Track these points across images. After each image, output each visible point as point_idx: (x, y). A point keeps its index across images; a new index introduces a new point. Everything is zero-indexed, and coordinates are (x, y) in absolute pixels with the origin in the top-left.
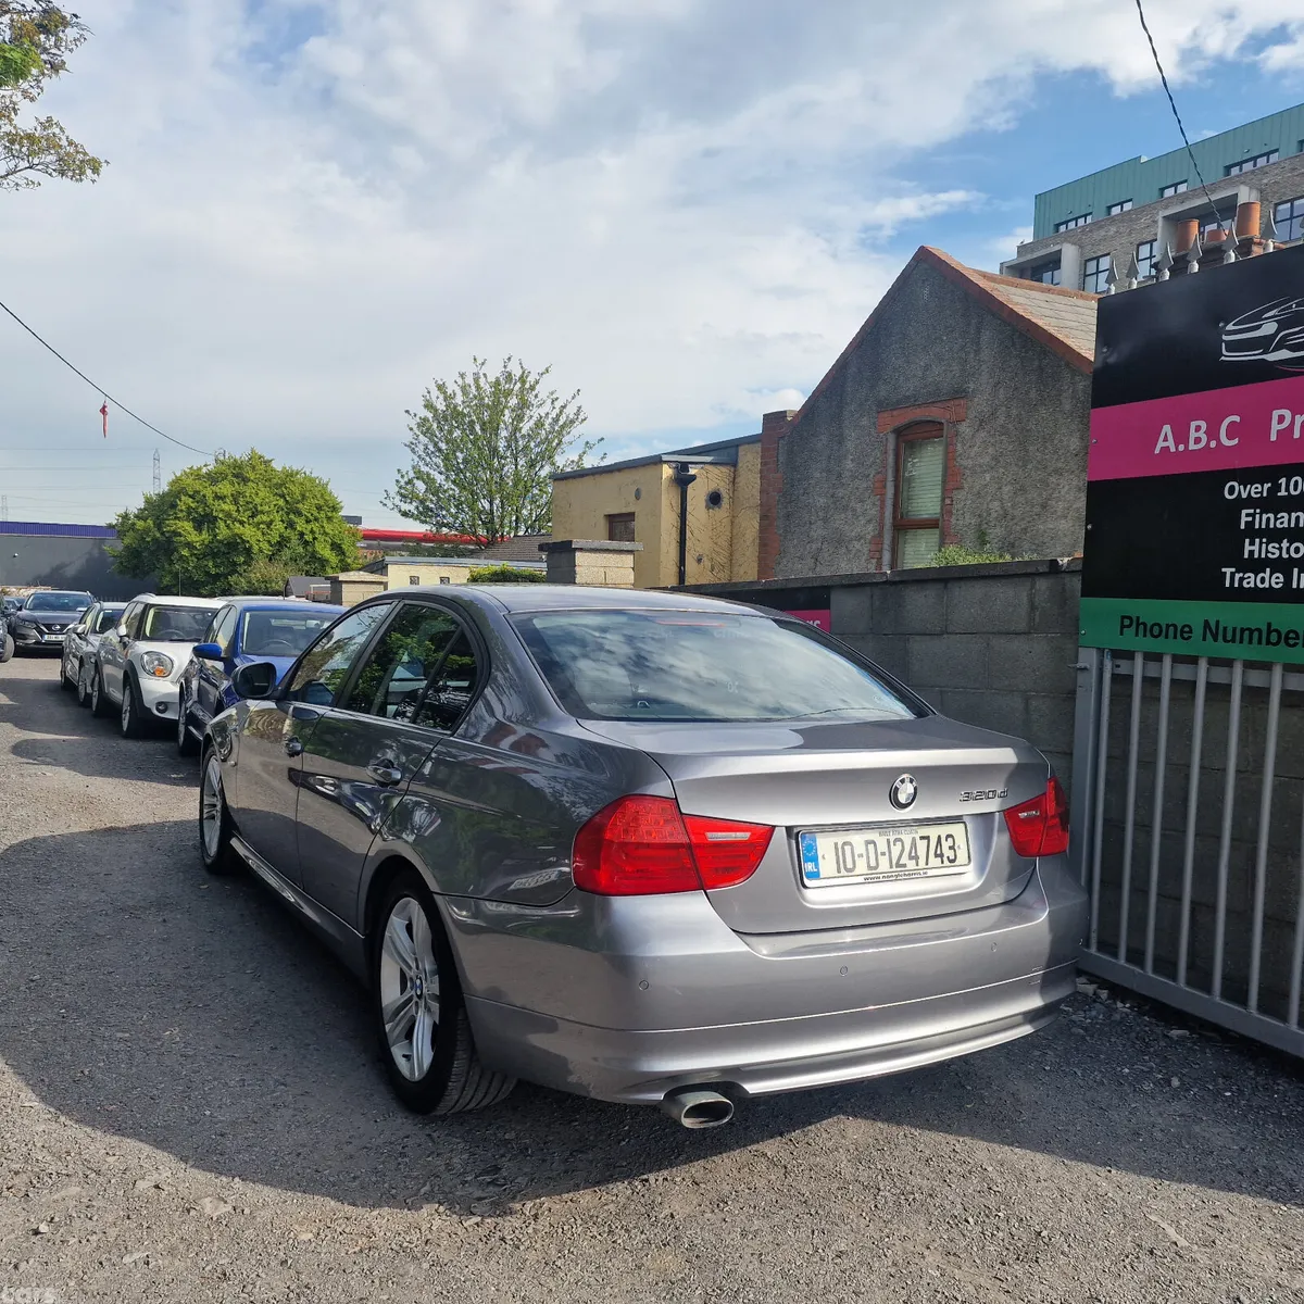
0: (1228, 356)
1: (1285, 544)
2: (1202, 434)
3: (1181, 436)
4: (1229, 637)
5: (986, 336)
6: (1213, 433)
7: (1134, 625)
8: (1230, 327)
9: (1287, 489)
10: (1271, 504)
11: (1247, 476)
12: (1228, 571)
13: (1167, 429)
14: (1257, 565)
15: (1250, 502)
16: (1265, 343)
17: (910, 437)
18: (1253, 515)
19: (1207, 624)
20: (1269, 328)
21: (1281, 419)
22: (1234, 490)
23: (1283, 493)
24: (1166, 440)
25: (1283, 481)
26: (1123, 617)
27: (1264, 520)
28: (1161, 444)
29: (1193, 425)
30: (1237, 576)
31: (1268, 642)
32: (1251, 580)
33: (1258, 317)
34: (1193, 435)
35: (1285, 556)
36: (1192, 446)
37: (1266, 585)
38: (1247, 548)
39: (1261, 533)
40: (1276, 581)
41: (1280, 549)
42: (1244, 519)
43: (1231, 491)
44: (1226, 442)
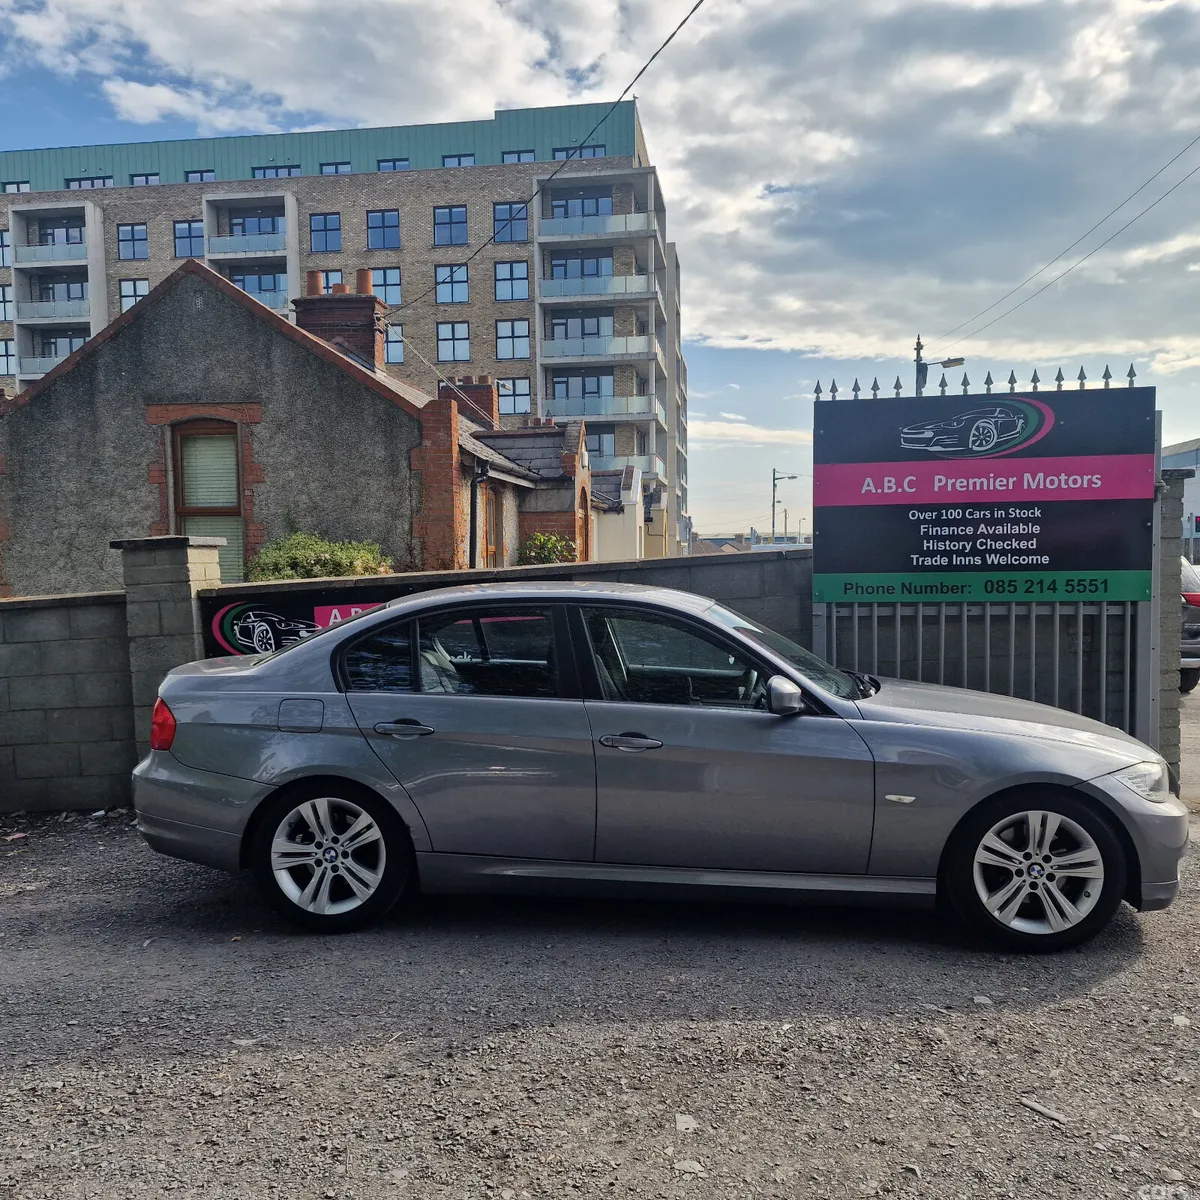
0: (905, 445)
1: (947, 543)
2: (892, 485)
3: (879, 484)
4: (918, 591)
5: (277, 353)
6: (899, 484)
7: (854, 589)
8: (905, 430)
9: (947, 515)
10: (938, 522)
11: (922, 508)
12: (915, 557)
13: (869, 480)
14: (932, 554)
15: (925, 521)
16: (927, 441)
17: (186, 432)
18: (928, 528)
19: (903, 585)
20: (929, 434)
21: (940, 481)
22: (914, 515)
23: (944, 517)
24: (869, 486)
25: (944, 511)
26: (846, 585)
27: (933, 531)
28: (865, 488)
29: (886, 479)
30: (921, 559)
31: (942, 592)
32: (928, 561)
33: (922, 427)
34: (886, 485)
35: (948, 548)
36: (886, 491)
37: (938, 563)
38: (925, 544)
39: (933, 537)
40: (944, 561)
41: (945, 545)
42: (922, 530)
43: (913, 515)
44: (907, 489)
